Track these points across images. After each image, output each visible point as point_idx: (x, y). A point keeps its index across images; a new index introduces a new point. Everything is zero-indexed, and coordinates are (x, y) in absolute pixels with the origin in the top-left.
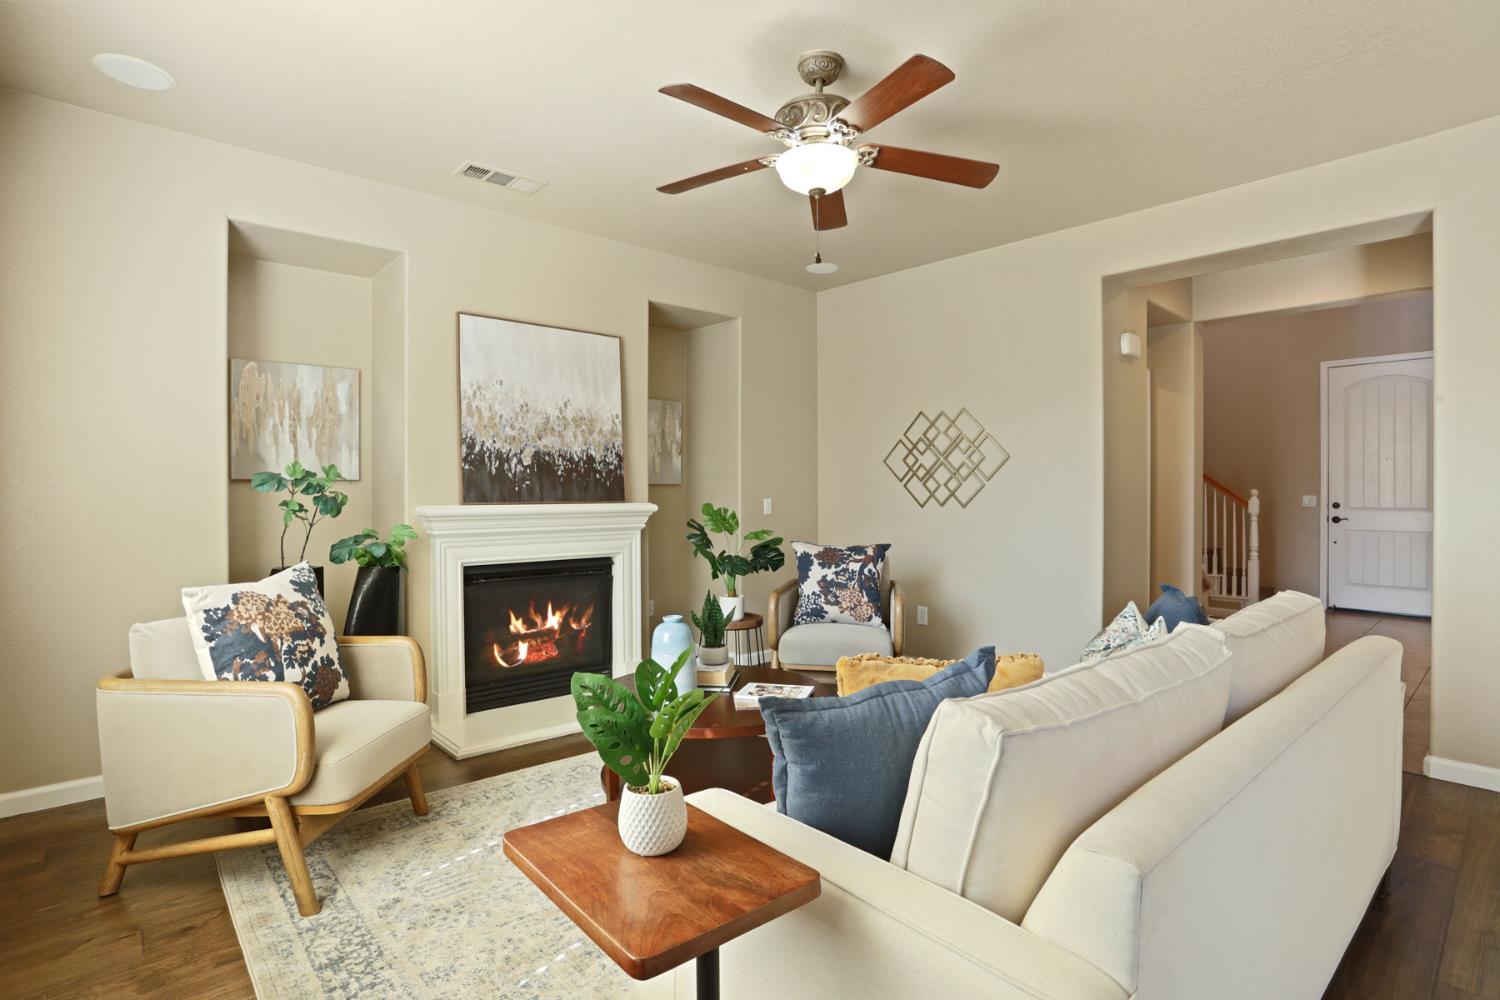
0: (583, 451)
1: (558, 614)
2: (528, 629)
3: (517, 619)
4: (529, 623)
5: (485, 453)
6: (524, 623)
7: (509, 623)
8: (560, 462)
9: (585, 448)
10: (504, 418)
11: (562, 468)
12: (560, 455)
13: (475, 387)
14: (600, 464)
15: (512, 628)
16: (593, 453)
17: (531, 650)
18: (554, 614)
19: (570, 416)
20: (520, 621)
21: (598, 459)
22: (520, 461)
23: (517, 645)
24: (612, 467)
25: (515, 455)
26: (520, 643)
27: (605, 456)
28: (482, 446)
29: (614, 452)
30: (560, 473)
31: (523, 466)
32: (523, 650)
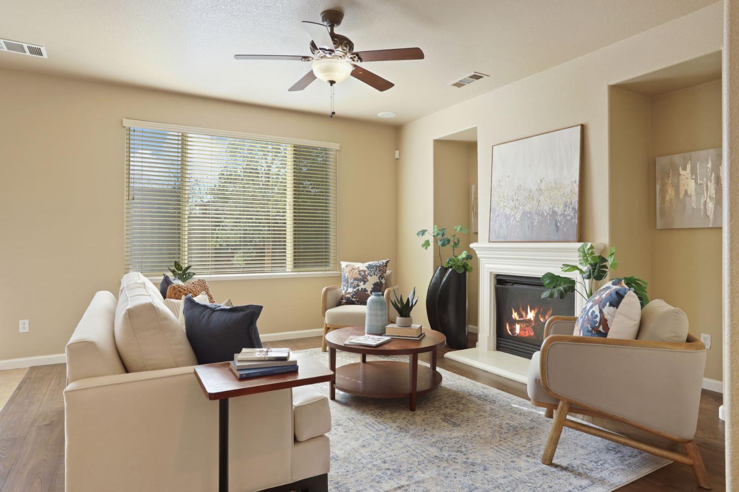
0: (550, 209)
1: (533, 312)
2: (520, 318)
3: (515, 312)
4: (520, 315)
5: (500, 215)
6: (518, 314)
7: (512, 314)
8: (536, 217)
9: (551, 206)
10: (509, 195)
11: (537, 220)
12: (536, 213)
13: (498, 181)
14: (560, 216)
15: (513, 316)
16: (556, 209)
17: (521, 329)
18: (531, 312)
19: (543, 188)
20: (516, 313)
21: (559, 213)
22: (515, 219)
23: (515, 325)
24: (569, 218)
25: (513, 215)
26: (517, 324)
27: (565, 211)
28: (499, 212)
29: (571, 207)
30: (535, 224)
31: (516, 221)
32: (518, 327)
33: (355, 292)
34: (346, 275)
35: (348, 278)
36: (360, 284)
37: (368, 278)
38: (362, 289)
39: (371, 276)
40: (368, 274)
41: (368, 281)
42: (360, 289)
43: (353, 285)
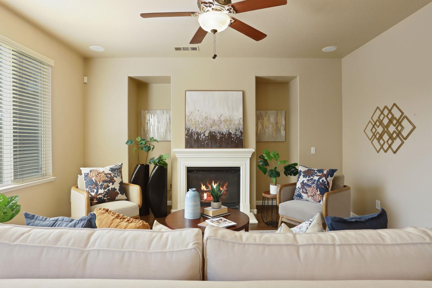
0: (227, 131)
1: (216, 185)
2: (207, 189)
3: (203, 186)
4: (207, 187)
5: (193, 133)
6: (206, 187)
7: (201, 187)
8: (219, 135)
9: (228, 130)
10: (199, 122)
11: (219, 137)
12: (218, 133)
13: (190, 113)
14: (233, 135)
15: (202, 188)
16: (231, 131)
17: (208, 195)
18: (214, 185)
19: (222, 120)
20: (204, 186)
21: (233, 133)
22: (204, 135)
23: (204, 194)
24: (238, 136)
25: (203, 133)
26: (205, 194)
27: (236, 132)
28: (192, 131)
29: (239, 131)
30: (218, 138)
31: (205, 136)
32: (205, 195)
33: (106, 192)
34: (93, 179)
35: (96, 181)
36: (109, 185)
37: (114, 179)
38: (112, 188)
39: (116, 177)
40: (114, 176)
41: (115, 181)
42: (110, 189)
43: (104, 187)
